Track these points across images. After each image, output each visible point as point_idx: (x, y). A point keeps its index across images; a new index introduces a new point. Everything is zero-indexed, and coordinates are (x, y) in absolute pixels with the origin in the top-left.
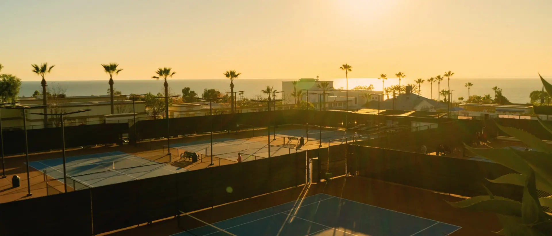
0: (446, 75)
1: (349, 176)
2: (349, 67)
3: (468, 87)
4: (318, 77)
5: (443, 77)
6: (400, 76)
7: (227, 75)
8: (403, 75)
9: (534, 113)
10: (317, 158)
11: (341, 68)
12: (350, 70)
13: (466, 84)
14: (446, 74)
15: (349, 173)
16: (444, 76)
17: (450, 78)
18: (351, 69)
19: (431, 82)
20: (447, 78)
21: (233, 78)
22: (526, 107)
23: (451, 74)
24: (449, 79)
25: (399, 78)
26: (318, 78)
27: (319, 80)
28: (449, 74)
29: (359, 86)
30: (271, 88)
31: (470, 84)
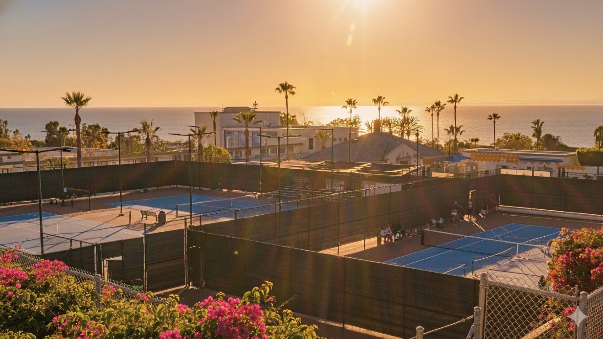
0: (452, 101)
1: (191, 287)
2: (290, 87)
3: (493, 120)
4: (255, 104)
5: (445, 104)
6: (380, 102)
7: (69, 101)
8: (384, 102)
9: (579, 164)
10: (120, 258)
11: (278, 89)
12: (293, 93)
13: (490, 116)
14: (450, 99)
15: (191, 283)
16: (447, 103)
17: (456, 105)
18: (293, 90)
19: (431, 113)
20: (453, 105)
21: (79, 107)
22: (564, 155)
23: (458, 99)
24: (455, 107)
25: (378, 107)
26: (256, 107)
27: (257, 110)
28: (455, 100)
29: (339, 119)
30: (149, 123)
31: (495, 116)
